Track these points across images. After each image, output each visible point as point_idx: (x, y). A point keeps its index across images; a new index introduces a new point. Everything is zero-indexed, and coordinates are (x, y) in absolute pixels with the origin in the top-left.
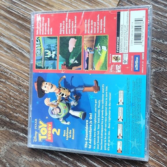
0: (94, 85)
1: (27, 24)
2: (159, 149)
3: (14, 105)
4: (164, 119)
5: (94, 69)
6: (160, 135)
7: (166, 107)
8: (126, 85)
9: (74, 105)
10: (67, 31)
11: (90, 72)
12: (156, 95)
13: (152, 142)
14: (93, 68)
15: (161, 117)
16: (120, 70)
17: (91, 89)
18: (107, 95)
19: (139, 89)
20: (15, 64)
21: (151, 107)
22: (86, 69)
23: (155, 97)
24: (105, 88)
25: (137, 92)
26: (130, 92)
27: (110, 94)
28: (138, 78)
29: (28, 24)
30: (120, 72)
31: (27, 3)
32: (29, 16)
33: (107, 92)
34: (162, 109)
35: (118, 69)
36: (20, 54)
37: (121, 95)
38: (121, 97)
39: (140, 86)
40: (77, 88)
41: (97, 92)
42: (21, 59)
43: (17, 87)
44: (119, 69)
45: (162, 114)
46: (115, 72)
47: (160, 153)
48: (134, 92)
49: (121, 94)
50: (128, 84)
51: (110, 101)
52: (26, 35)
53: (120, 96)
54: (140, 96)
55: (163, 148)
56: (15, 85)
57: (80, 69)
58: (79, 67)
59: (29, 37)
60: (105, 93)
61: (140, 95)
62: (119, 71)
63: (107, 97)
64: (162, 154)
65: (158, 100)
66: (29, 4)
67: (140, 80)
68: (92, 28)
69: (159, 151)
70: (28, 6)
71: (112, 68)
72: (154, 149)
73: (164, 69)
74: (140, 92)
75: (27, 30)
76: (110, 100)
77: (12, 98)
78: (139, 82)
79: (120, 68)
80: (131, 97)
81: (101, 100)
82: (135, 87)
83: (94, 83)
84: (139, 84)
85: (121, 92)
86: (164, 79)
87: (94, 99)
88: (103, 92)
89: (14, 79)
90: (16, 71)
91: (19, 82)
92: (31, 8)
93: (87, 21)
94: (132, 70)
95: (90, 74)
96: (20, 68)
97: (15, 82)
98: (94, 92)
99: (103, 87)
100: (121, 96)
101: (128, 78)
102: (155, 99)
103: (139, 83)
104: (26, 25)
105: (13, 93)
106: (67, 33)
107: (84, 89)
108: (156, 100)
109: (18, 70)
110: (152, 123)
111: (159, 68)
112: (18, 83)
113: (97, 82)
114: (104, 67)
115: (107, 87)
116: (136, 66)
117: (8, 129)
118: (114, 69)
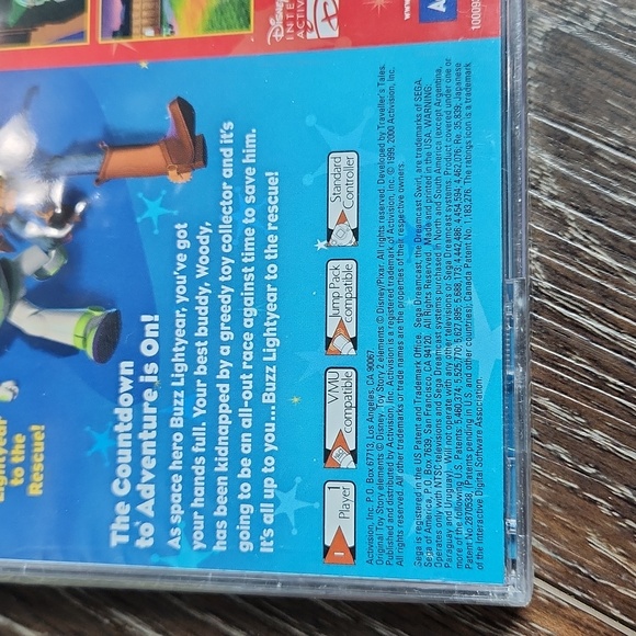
0: (170, 131)
2: (592, 524)
4: (618, 326)
5: (166, 32)
6: (597, 436)
7: (627, 251)
8: (371, 112)
9: (40, 272)
11: (146, 49)
12: (562, 179)
13: (546, 482)
14: (158, 21)
15: (601, 318)
16: (334, 21)
17: (153, 156)
18: (250, 189)
19: (454, 133)
21: (537, 259)
22: (115, 34)
23: (557, 189)
24: (238, 145)
25: (444, 154)
26: (399, 160)
27: (273, 181)
28: (448, 62)
30: (336, 34)
33: (250, 172)
34: (602, 266)
35: (321, 14)
37: (343, 182)
38: (344, 194)
39: (464, 111)
40: (61, 157)
41: (187, 176)
44: (328, 18)
46: (300, 34)
47: (602, 548)
48: (424, 152)
49: (344, 173)
50: (387, 106)
51: (270, 228)
53: (337, 186)
54: (463, 175)
55: (623, 518)
57: (80, 35)
58: (71, 26)
60: (238, 181)
61: (464, 169)
62: (329, 31)
63: (250, 205)
64: (614, 554)
65: (576, 209)
67: (463, 71)
69: (593, 539)
71: (280, 16)
72: (563, 525)
73: (610, 14)
74: (463, 154)
76: (273, 218)
78: (453, 85)
79: (332, 10)
80: (410, 187)
81: (216, 223)
82: (434, 122)
84: (455, 102)
85: (344, 164)
86: (608, 74)
87: (168, 223)
88: (228, 173)
94: (407, 16)
95: (144, 65)
98: (172, 174)
99: (227, 138)
100: (344, 188)
101: (387, 70)
102: (561, 206)
103: (454, 92)
107: (104, 164)
108: (568, 211)
110: (543, 361)
111: (575, 10)
114: (231, 14)
115: (250, 139)
118: (294, 20)
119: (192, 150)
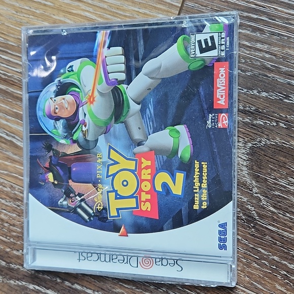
1: (14, 89)
3: (11, 237)
20: (3, 163)
29: (17, 89)
36: (9, 144)
42: (12, 153)
43: (11, 204)
45: (274, 220)
52: (16, 109)
56: (8, 201)
75: (17, 100)
77: (6, 225)
89: (5, 189)
90: (7, 175)
91: (15, 194)
96: (12, 170)
97: (7, 194)
105: (5, 215)
109: (10, 174)
112: (12, 195)
117: (5, 281)
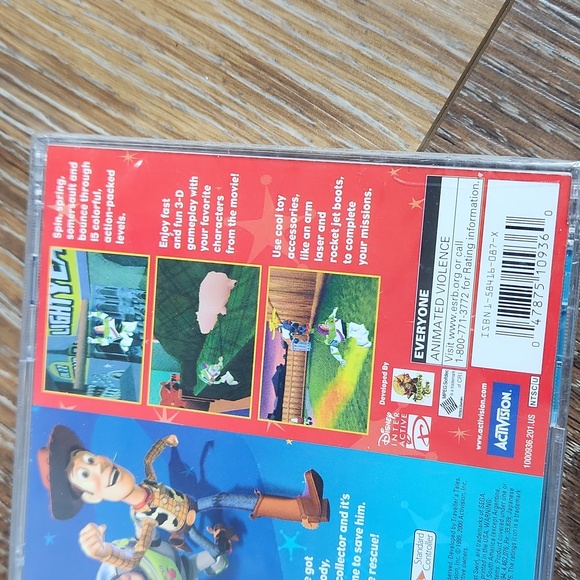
0: (305, 492)
5: (306, 422)
8: (447, 508)
9: (209, 570)
10: (191, 240)
11: (291, 431)
14: (301, 413)
16: (427, 440)
17: (292, 507)
18: (359, 543)
19: (505, 535)
22: (269, 417)
24: (353, 512)
25: (496, 547)
26: (464, 545)
27: (375, 541)
28: (505, 486)
30: (427, 449)
31: (17, 80)
32: (23, 141)
33: (359, 531)
35: (417, 433)
37: (424, 551)
38: (424, 559)
39: (513, 523)
40: (227, 494)
41: (315, 526)
44: (422, 437)
46: (402, 444)
48: (482, 544)
49: (425, 546)
50: (459, 507)
51: (371, 572)
53: (420, 554)
54: (508, 565)
57: (245, 412)
58: (239, 404)
59: (21, 237)
60: (350, 535)
61: (509, 561)
62: (422, 445)
63: (358, 554)
66: (27, 87)
67: (515, 495)
68: (307, 235)
70: (18, 97)
71: (388, 428)
74: (509, 551)
76: (373, 566)
78: (507, 502)
79: (425, 432)
80: (471, 565)
81: (333, 561)
82: (491, 524)
83: (305, 484)
84: (507, 514)
85: (425, 539)
87: (300, 556)
88: (344, 528)
92: (33, 106)
93: (288, 204)
94: (479, 448)
95: (289, 442)
98: (305, 523)
99: (344, 505)
100: (424, 556)
101: (461, 482)
103: (507, 508)
104: (8, 182)
106: (191, 247)
107: (258, 505)
113: (318, 481)
114: (354, 419)
115: (361, 509)
116: (497, 432)
118: (398, 433)
119: (321, 508)
